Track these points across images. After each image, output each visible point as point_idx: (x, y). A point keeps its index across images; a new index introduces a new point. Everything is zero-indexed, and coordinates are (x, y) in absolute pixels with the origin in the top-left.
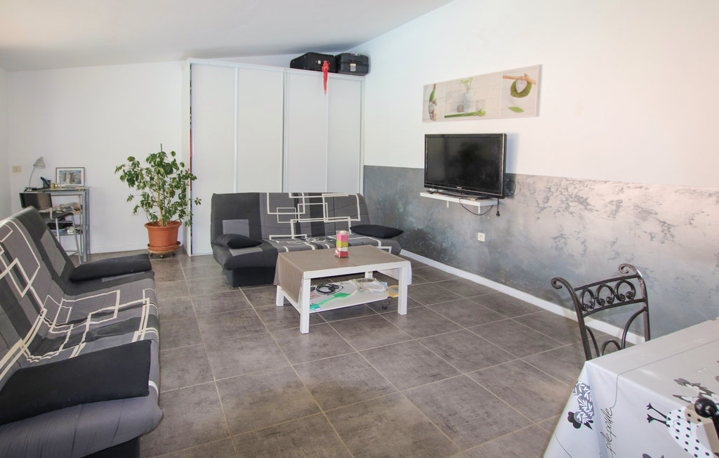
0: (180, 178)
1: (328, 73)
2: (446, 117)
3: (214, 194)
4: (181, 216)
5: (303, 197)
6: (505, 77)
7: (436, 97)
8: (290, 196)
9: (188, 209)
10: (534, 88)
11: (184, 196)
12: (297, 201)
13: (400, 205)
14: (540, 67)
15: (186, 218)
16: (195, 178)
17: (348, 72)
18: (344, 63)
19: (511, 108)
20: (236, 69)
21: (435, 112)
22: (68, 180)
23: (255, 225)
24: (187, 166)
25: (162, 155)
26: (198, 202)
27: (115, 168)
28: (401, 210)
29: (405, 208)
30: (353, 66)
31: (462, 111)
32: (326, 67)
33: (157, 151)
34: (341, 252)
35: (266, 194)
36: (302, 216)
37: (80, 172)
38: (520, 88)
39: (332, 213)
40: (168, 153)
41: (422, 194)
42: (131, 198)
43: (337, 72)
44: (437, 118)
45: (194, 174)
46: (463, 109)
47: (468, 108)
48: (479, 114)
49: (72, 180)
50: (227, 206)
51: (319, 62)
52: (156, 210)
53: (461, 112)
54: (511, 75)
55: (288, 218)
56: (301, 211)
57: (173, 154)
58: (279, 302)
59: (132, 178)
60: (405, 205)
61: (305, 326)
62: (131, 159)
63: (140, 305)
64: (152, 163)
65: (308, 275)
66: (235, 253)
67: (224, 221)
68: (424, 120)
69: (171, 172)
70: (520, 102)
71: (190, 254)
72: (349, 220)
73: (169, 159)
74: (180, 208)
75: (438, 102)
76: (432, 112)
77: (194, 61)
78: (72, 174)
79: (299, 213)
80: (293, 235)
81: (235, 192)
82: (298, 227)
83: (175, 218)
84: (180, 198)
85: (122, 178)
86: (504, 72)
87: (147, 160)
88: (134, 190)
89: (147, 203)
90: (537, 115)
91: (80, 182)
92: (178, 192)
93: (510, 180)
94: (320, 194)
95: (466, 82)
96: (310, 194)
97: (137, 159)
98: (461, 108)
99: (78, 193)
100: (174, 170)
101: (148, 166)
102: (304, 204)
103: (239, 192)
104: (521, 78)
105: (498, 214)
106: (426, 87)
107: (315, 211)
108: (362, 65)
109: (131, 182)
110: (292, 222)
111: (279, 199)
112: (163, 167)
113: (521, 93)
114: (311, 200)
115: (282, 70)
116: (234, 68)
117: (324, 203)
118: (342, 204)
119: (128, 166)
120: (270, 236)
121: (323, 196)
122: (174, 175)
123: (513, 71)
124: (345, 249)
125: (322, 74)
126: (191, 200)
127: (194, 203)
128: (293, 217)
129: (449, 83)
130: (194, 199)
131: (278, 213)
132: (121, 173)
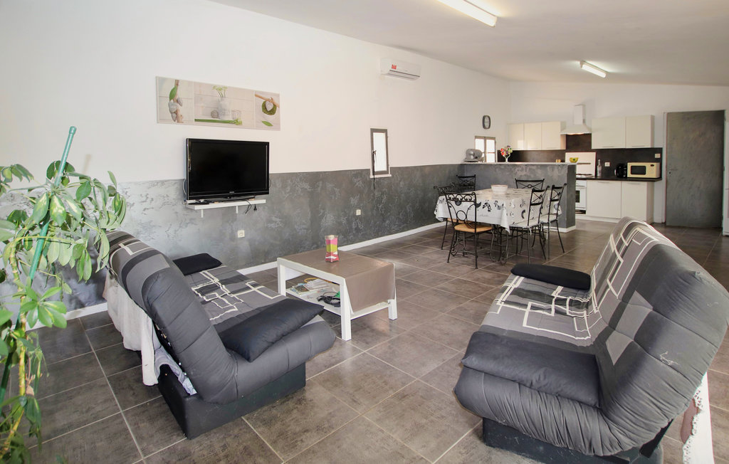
2: (196, 120)
6: (257, 96)
10: (277, 109)
14: (279, 94)
19: (264, 122)
21: (180, 113)
31: (218, 117)
38: (269, 107)
46: (218, 115)
47: (224, 115)
48: (236, 122)
53: (215, 118)
54: (261, 95)
63: (506, 302)
70: (270, 118)
75: (184, 102)
86: (256, 91)
95: (220, 89)
98: (216, 114)
104: (269, 100)
106: (162, 80)
113: (270, 111)
123: (263, 93)
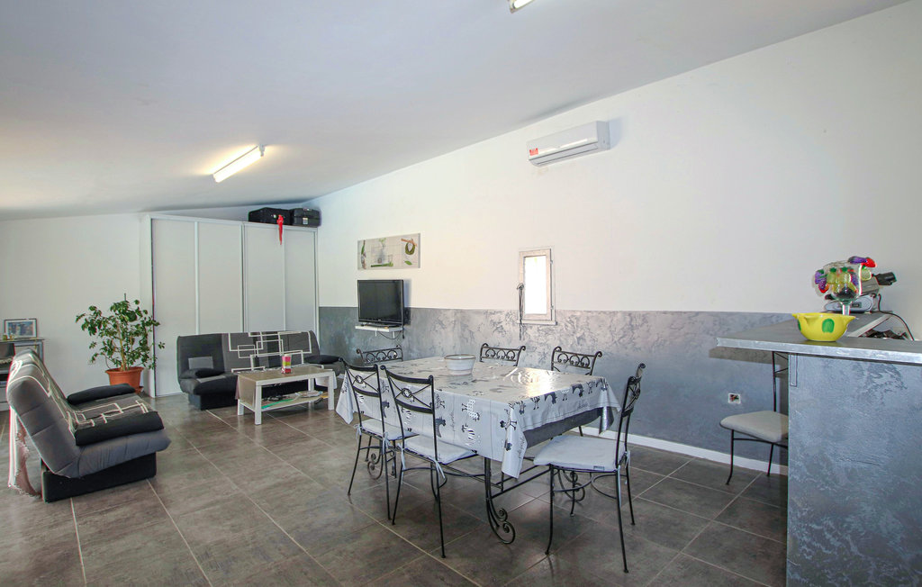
0: (143, 324)
1: (284, 227)
2: (372, 266)
3: (179, 337)
4: (144, 360)
5: (261, 335)
6: (402, 240)
7: (365, 250)
8: (250, 336)
9: (151, 354)
10: (416, 248)
11: (146, 342)
12: (255, 339)
13: (346, 339)
14: (419, 234)
15: (149, 362)
16: (158, 324)
17: (301, 224)
18: (297, 217)
19: (406, 262)
20: (196, 223)
21: (365, 263)
22: (18, 332)
23: (219, 361)
24: (150, 314)
25: (125, 304)
26: (161, 346)
27: (76, 318)
28: (347, 343)
29: (350, 341)
30: (305, 219)
32: (280, 221)
33: (120, 300)
34: (286, 370)
35: (227, 335)
36: (260, 352)
37: (31, 323)
38: (410, 248)
39: (287, 348)
40: (131, 301)
41: (357, 327)
42: (93, 345)
43: (291, 224)
44: (366, 267)
45: (157, 319)
46: (381, 261)
47: (384, 260)
48: (390, 265)
49: (22, 332)
50: (192, 347)
51: (275, 216)
52: (117, 355)
53: (380, 263)
54: (405, 239)
55: (248, 354)
56: (260, 347)
57: (137, 302)
58: (240, 412)
59: (92, 327)
60: (350, 338)
61: (258, 420)
62: (93, 308)
64: (117, 312)
65: (260, 384)
66: (201, 381)
67: (190, 359)
68: (359, 268)
69: (135, 319)
70: (410, 258)
71: (153, 395)
72: (302, 353)
73: (133, 307)
74: (143, 353)
75: (367, 254)
76: (363, 262)
77: (155, 215)
78: (22, 326)
79: (258, 349)
80: (253, 368)
81: (197, 334)
82: (257, 361)
83: (138, 363)
84: (141, 344)
85: (83, 327)
86: (401, 237)
87: (112, 308)
88: (96, 338)
89: (110, 349)
90: (419, 267)
91: (31, 333)
92: (139, 339)
93: (407, 311)
94: (276, 332)
95: (382, 240)
96: (267, 333)
97: (98, 309)
99: (35, 343)
100: (138, 317)
101: (113, 313)
102: (262, 341)
103: (202, 334)
104: (410, 241)
105: (404, 337)
106: (359, 242)
107: (272, 346)
108: (314, 218)
109: (93, 330)
110: (251, 357)
111: (239, 338)
112: (127, 314)
113: (410, 251)
114: (268, 338)
115: (240, 223)
116: (194, 222)
117: (279, 340)
118: (295, 340)
119: (89, 314)
120: (232, 370)
121: (279, 334)
122: (138, 322)
123: (406, 236)
124: (289, 367)
125: (278, 226)
126: (154, 344)
127: (157, 347)
128: (253, 352)
129: (373, 240)
130: (158, 343)
131: (238, 350)
132: (82, 321)
